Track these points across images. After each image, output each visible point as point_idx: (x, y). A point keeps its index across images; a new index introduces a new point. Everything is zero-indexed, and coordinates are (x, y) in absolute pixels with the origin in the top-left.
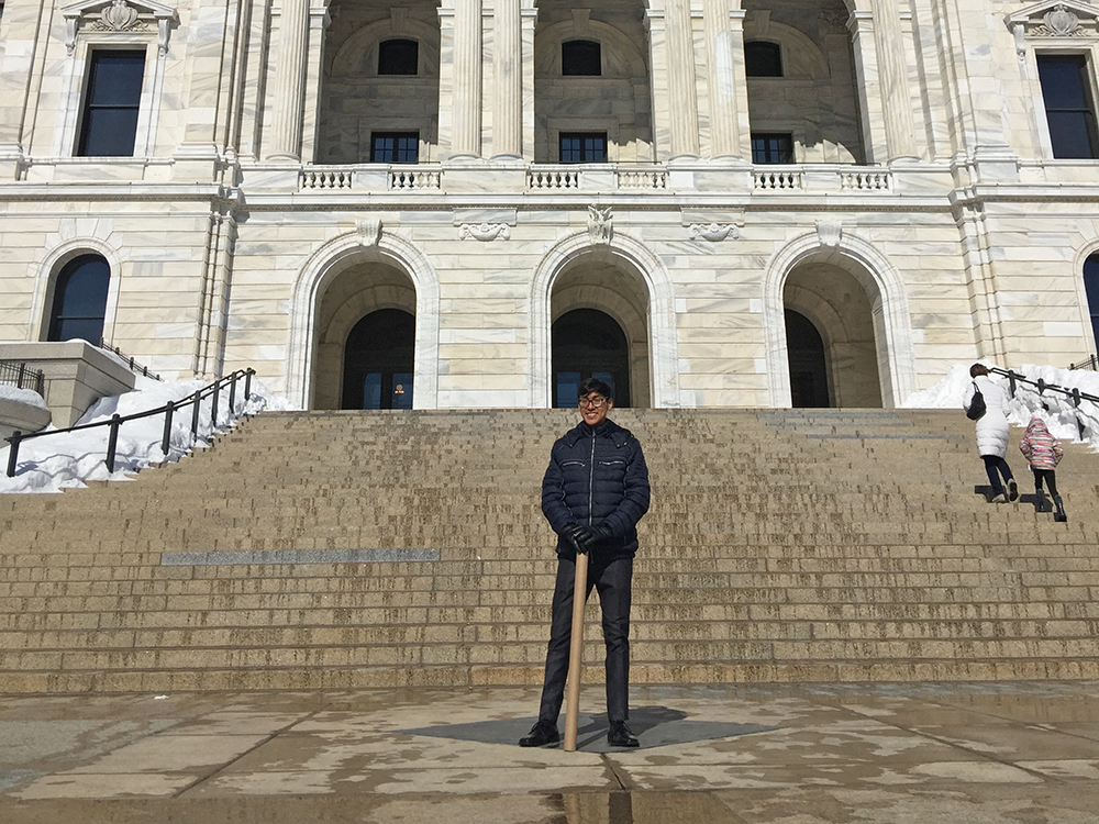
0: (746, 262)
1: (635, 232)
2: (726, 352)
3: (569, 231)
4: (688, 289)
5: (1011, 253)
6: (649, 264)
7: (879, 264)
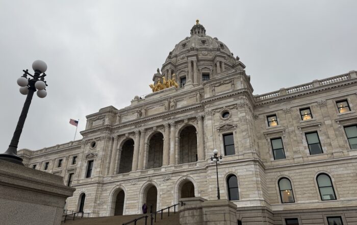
0: (172, 184)
1: (155, 180)
2: (167, 201)
3: (145, 182)
4: (162, 190)
5: (213, 177)
6: (157, 186)
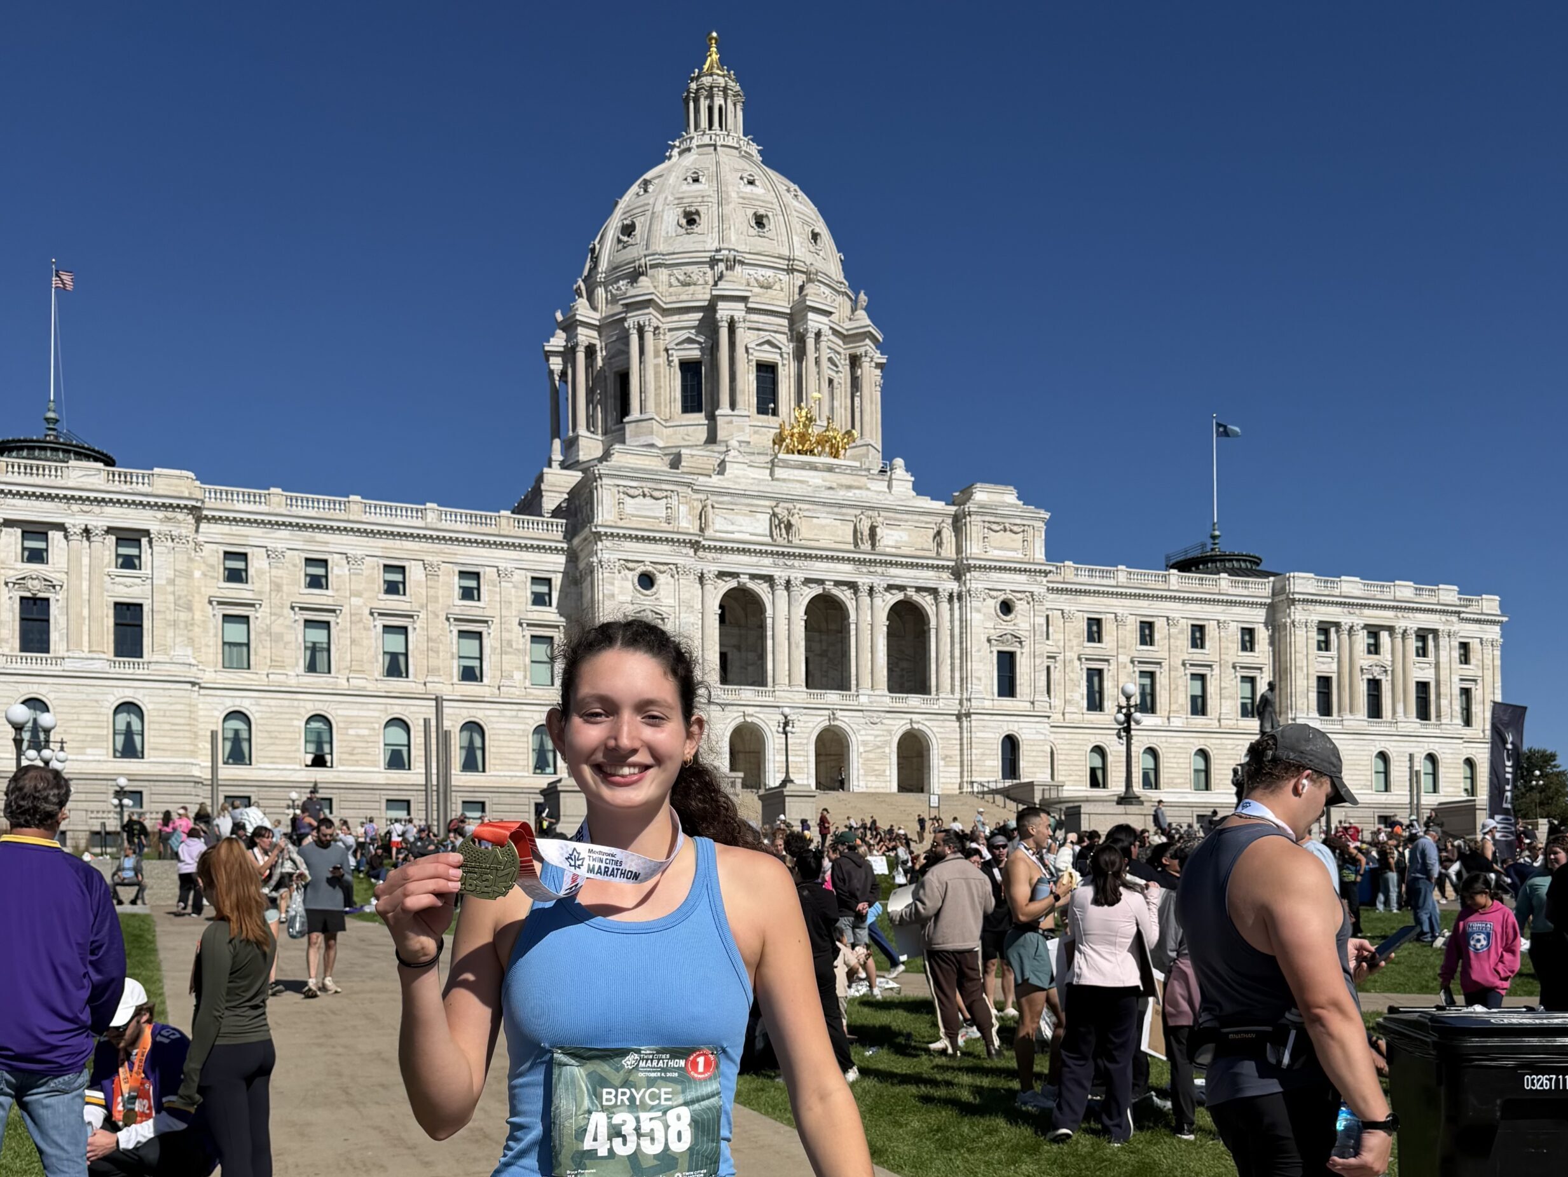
0: (884, 734)
1: (846, 719)
2: (877, 767)
3: (820, 719)
4: (865, 743)
5: (979, 735)
6: (851, 733)
7: (931, 735)
